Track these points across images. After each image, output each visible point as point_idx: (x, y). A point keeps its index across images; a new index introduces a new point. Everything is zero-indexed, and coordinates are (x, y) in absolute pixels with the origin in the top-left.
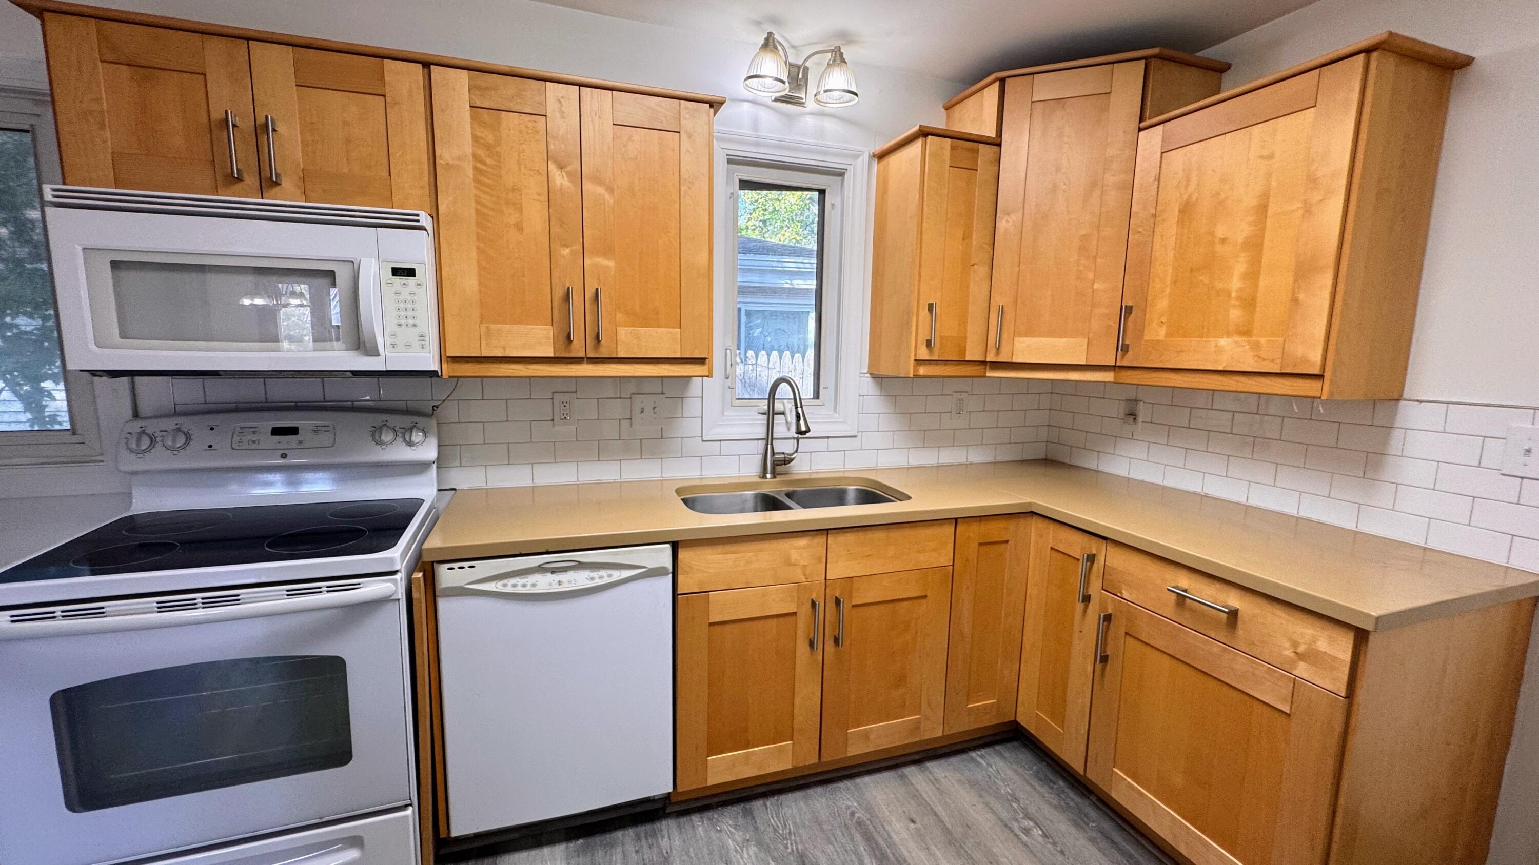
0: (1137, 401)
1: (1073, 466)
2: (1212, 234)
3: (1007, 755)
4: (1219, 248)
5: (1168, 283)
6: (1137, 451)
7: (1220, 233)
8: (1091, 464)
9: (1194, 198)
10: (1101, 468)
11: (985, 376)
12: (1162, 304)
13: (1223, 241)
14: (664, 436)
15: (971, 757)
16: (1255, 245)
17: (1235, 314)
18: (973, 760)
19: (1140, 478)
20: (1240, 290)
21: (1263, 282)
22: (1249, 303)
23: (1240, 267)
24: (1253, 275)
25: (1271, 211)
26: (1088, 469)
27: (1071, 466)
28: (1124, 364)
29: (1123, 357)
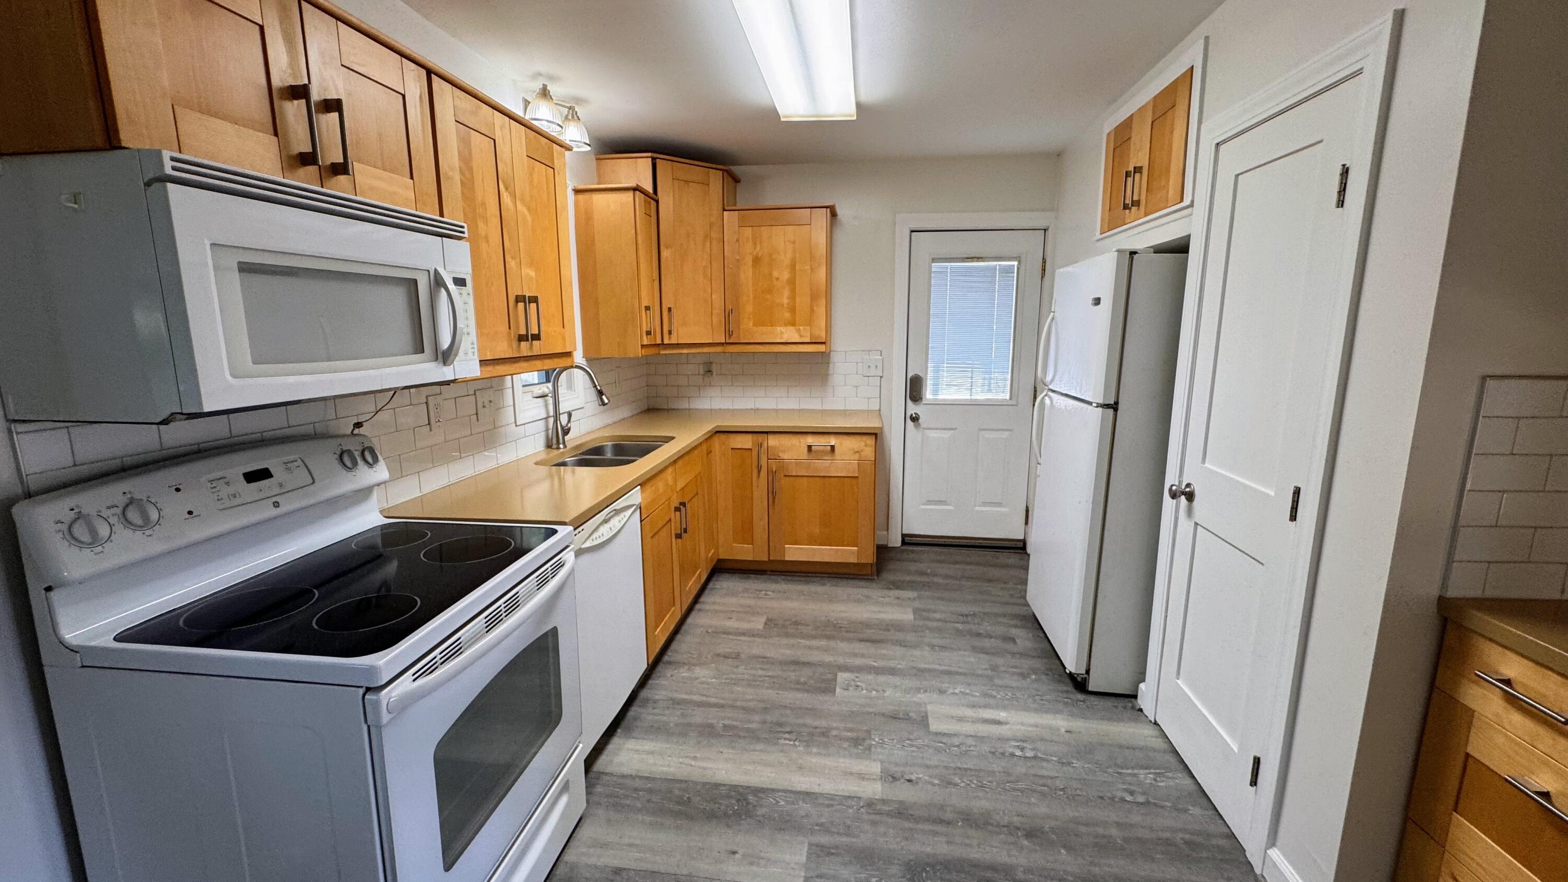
0: (711, 363)
1: (671, 409)
2: (771, 274)
3: (721, 579)
4: (775, 282)
5: (751, 298)
6: (714, 392)
7: (775, 274)
8: (684, 405)
9: (760, 255)
10: (692, 407)
11: (659, 354)
12: (749, 308)
13: (777, 279)
14: (496, 426)
15: (711, 588)
16: (792, 282)
17: (787, 315)
18: (713, 589)
19: (718, 407)
20: (788, 304)
21: (798, 300)
22: (793, 310)
23: (786, 293)
24: (793, 297)
25: (797, 267)
26: (682, 409)
27: (668, 410)
28: (731, 341)
29: (730, 338)
